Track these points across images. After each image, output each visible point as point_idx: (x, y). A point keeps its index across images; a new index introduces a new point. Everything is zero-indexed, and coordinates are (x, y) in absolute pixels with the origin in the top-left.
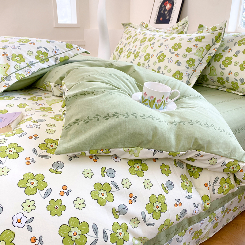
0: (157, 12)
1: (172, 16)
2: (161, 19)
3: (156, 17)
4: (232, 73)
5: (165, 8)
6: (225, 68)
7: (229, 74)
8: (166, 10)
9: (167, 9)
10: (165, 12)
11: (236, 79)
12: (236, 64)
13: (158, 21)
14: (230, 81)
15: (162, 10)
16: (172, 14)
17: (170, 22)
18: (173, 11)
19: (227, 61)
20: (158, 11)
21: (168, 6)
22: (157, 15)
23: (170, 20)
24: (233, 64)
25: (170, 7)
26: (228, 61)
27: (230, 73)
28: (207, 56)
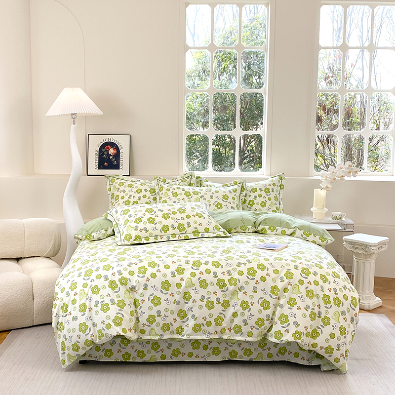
0: (97, 156)
1: (121, 162)
2: (106, 164)
3: (98, 161)
5: (108, 153)
8: (111, 155)
10: (109, 157)
15: (103, 154)
16: (121, 159)
17: (120, 168)
18: (120, 156)
21: (112, 151)
23: (120, 166)
25: (115, 152)
28: (241, 201)
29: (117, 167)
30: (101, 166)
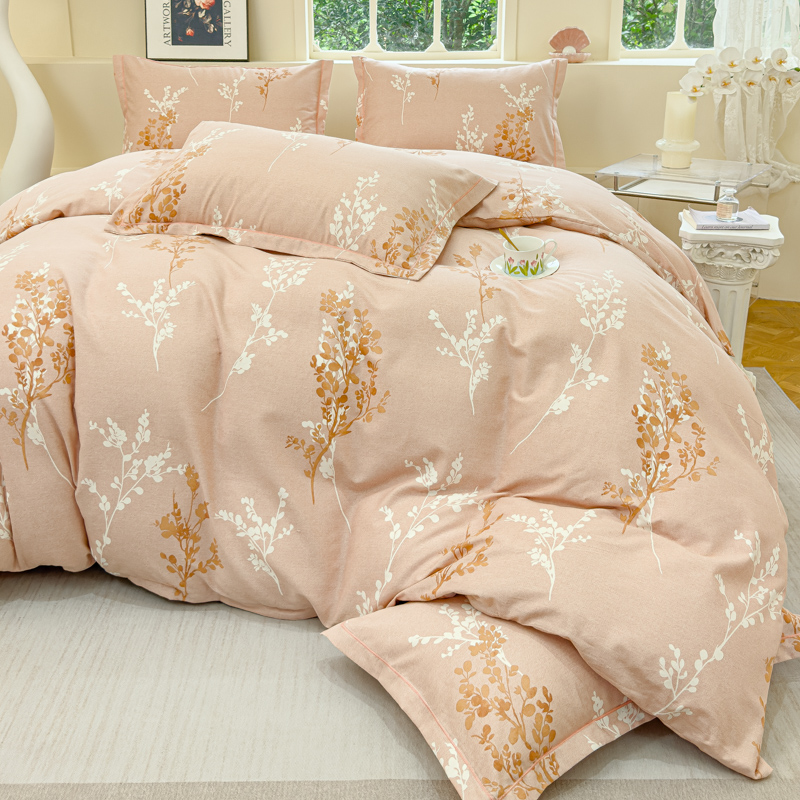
0: (168, 12)
1: (225, 26)
2: (189, 31)
3: (169, 25)
5: (193, 3)
8: (200, 9)
9: (202, 7)
10: (197, 15)
13: (180, 38)
15: (182, 6)
16: (225, 20)
17: (225, 41)
18: (224, 11)
20: (170, 9)
22: (170, 21)
23: (224, 36)
29: (217, 39)
30: (178, 38)
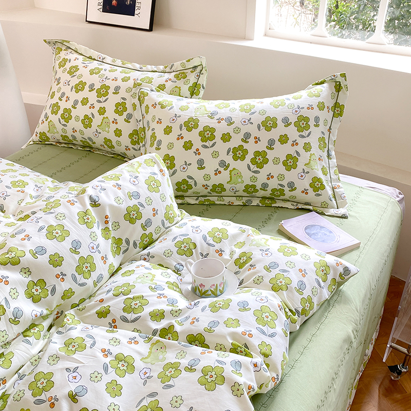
4: (272, 177)
6: (258, 169)
7: (268, 179)
11: (281, 185)
12: (276, 161)
14: (269, 189)
19: (259, 159)
24: (270, 162)
26: (262, 159)
27: (270, 176)
